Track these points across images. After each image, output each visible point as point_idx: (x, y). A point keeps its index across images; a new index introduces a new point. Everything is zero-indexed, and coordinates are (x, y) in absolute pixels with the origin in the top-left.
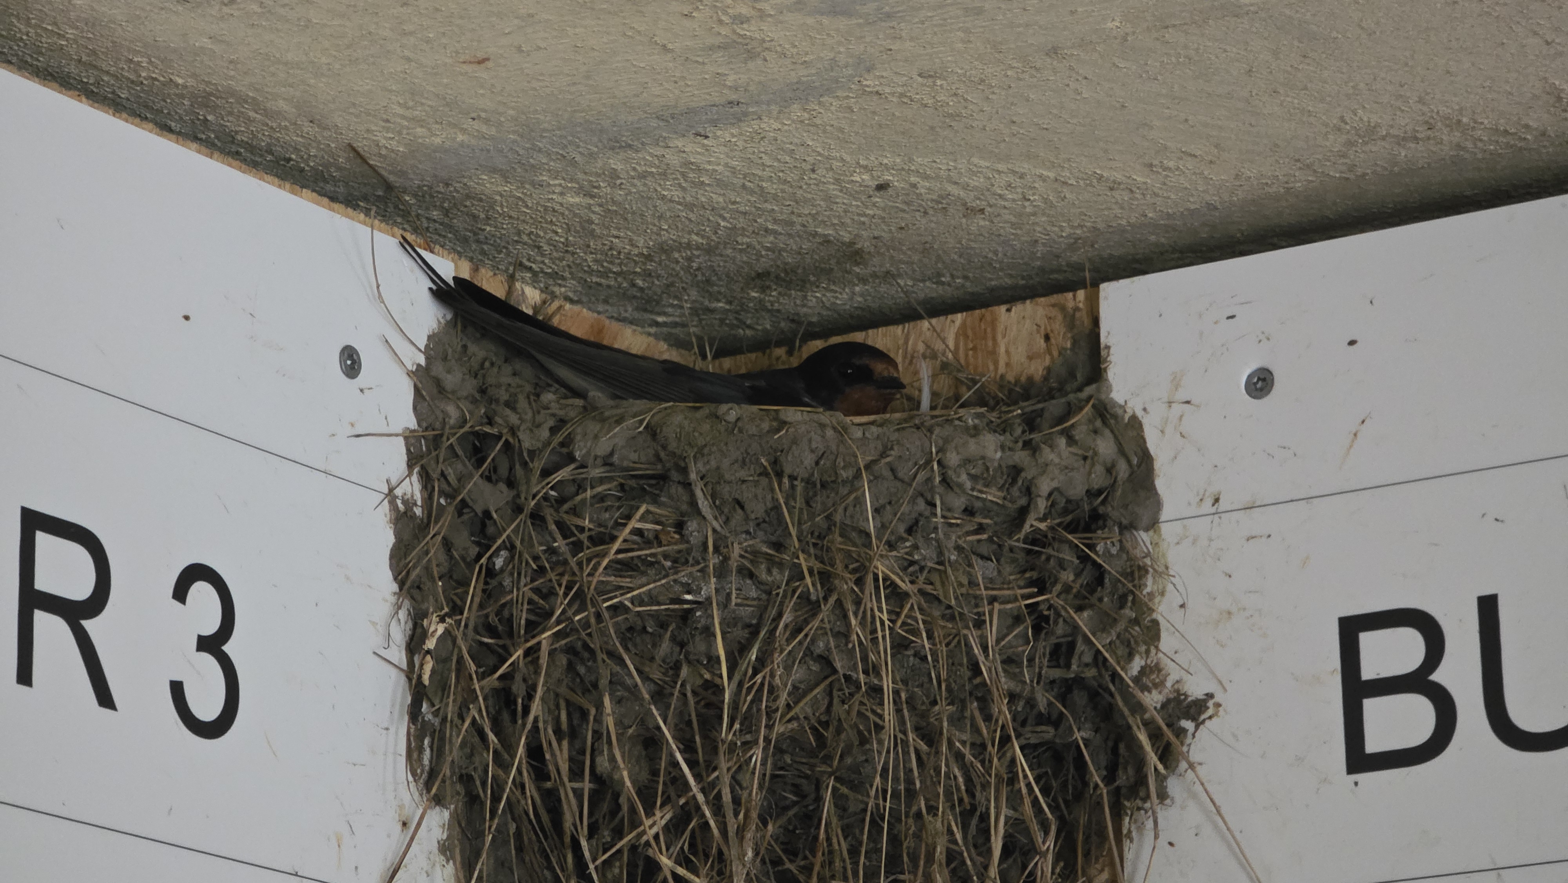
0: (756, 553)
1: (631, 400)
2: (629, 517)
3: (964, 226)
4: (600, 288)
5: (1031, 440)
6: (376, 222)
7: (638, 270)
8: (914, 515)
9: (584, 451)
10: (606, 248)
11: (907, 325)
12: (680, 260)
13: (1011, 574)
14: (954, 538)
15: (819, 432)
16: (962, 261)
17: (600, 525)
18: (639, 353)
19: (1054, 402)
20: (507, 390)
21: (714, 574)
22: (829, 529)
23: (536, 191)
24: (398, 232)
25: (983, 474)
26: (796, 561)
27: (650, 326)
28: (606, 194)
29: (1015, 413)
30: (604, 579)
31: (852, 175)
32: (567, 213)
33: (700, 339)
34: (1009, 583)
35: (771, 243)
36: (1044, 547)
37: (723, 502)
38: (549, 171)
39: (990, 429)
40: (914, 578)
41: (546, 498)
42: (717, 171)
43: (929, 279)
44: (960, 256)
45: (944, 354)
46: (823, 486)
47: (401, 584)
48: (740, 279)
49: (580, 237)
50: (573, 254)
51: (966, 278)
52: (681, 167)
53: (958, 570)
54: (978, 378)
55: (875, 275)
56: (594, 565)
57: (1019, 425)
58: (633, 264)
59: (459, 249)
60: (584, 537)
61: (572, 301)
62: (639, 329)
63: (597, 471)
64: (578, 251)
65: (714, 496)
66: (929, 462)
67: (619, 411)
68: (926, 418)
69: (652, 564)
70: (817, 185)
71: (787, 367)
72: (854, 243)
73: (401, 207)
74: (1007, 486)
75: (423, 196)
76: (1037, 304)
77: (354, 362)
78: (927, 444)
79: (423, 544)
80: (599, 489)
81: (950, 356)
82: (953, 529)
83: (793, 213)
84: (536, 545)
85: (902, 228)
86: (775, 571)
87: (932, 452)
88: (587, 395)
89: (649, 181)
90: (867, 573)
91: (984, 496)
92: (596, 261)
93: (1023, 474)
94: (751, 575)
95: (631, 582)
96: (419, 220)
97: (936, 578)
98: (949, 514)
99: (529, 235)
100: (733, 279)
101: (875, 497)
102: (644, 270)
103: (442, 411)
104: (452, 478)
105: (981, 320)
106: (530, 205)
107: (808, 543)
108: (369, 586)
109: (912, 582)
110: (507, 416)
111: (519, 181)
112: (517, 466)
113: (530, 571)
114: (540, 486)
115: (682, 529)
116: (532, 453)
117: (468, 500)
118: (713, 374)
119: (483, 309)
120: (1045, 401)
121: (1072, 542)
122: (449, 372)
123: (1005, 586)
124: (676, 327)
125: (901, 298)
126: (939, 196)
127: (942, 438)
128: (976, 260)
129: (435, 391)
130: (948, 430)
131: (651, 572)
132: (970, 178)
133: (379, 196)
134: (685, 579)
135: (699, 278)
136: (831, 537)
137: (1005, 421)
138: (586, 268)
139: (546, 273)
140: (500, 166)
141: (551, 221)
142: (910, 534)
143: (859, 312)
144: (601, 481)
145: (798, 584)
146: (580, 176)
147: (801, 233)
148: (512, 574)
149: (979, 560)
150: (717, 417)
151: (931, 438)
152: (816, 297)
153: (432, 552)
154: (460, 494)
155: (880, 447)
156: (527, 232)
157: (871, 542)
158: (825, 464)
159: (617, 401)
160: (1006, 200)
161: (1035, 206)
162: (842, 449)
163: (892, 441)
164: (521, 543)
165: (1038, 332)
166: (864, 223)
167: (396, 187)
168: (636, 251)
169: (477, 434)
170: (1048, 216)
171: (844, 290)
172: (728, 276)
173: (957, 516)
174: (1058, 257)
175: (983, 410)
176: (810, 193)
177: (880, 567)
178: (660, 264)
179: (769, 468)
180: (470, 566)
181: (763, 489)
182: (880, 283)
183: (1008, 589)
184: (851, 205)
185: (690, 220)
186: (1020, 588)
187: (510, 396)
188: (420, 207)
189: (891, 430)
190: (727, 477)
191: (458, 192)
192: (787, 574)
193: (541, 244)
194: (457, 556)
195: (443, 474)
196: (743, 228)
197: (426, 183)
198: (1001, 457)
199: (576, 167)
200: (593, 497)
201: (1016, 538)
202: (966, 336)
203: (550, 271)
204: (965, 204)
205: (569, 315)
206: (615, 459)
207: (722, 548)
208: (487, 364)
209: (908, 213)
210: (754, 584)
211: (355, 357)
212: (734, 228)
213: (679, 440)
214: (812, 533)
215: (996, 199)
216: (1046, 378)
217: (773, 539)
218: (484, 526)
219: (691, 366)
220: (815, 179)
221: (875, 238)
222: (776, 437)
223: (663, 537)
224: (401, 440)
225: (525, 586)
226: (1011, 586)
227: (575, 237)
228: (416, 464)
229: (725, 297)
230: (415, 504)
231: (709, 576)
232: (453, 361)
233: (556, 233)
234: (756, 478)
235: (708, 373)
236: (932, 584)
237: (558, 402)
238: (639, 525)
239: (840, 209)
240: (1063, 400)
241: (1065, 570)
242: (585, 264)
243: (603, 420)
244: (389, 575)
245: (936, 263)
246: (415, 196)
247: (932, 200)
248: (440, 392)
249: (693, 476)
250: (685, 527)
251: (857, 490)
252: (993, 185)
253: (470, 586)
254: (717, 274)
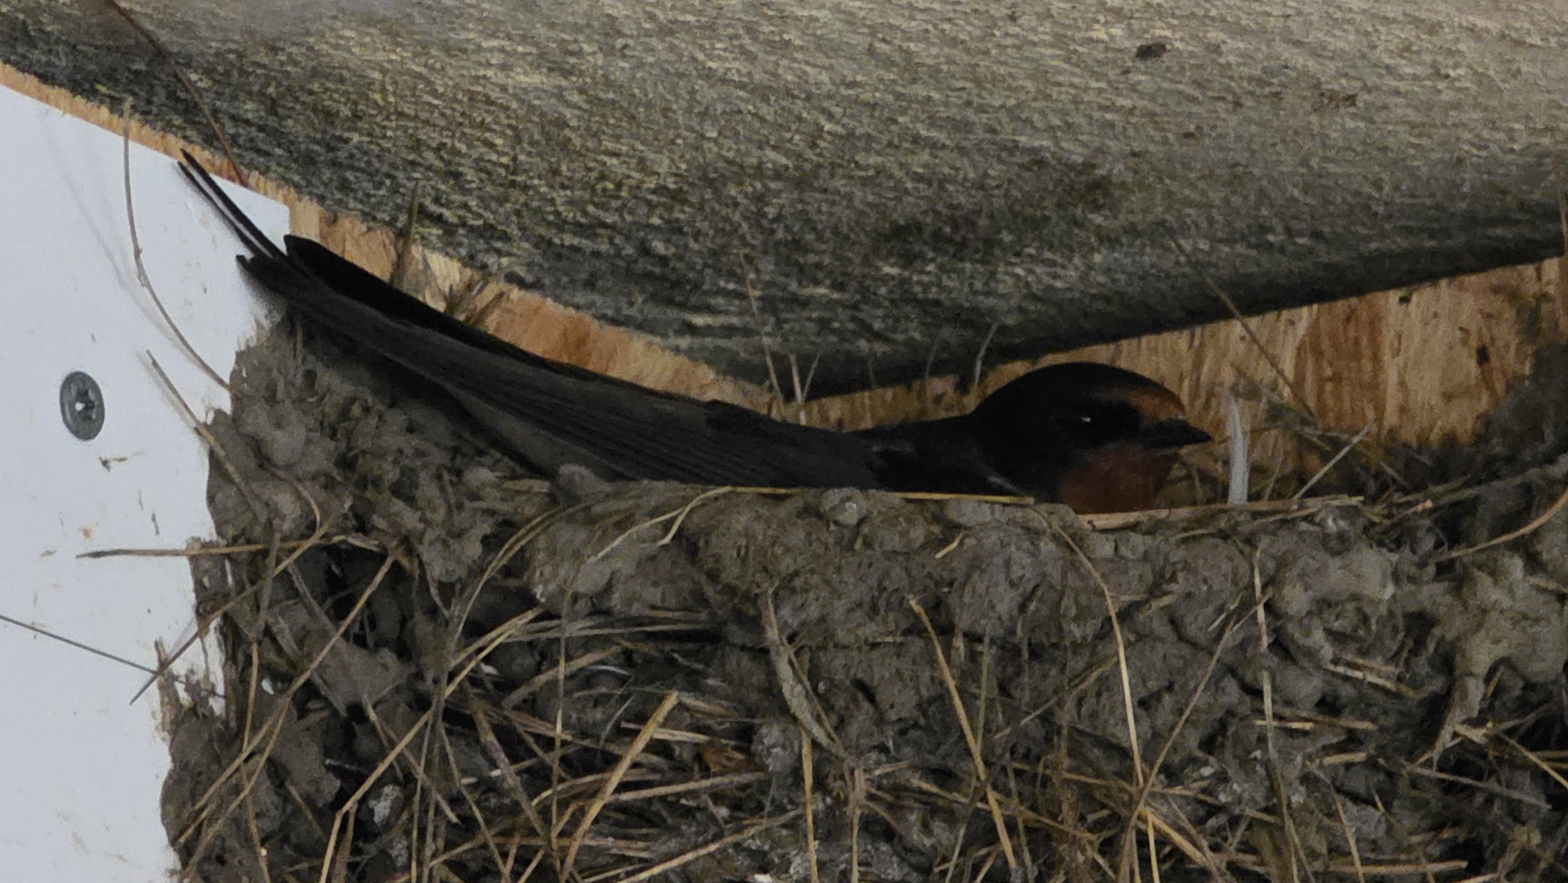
0: (899, 790)
1: (645, 482)
2: (642, 718)
3: (1316, 129)
4: (579, 258)
5: (1452, 562)
6: (134, 125)
7: (655, 221)
8: (1219, 714)
9: (552, 587)
10: (594, 175)
11: (1198, 331)
12: (741, 199)
13: (1411, 833)
14: (1299, 759)
15: (1026, 545)
16: (1309, 200)
17: (584, 735)
18: (659, 388)
19: (1497, 484)
20: (395, 462)
21: (815, 833)
22: (1048, 740)
23: (453, 61)
24: (175, 142)
25: (1355, 630)
26: (980, 805)
27: (679, 333)
28: (595, 67)
29: (1420, 508)
30: (593, 843)
31: (1089, 28)
32: (514, 105)
33: (780, 360)
34: (1410, 849)
35: (925, 166)
36: (1479, 778)
37: (833, 684)
38: (481, 20)
39: (1371, 538)
40: (1218, 840)
41: (474, 680)
42: (817, 20)
43: (1243, 238)
44: (1306, 191)
45: (1274, 387)
46: (1036, 653)
47: (186, 853)
48: (863, 237)
49: (539, 154)
50: (525, 188)
51: (1316, 235)
52: (746, 12)
53: (1307, 825)
54: (1345, 437)
55: (1132, 230)
56: (573, 815)
57: (1429, 530)
58: (643, 210)
59: (296, 178)
60: (552, 759)
61: (522, 284)
62: (658, 340)
63: (580, 625)
64: (536, 182)
65: (814, 675)
66: (1247, 605)
67: (624, 505)
68: (1242, 518)
69: (688, 813)
70: (1019, 48)
71: (955, 414)
72: (1094, 166)
73: (182, 95)
74: (1405, 654)
75: (227, 73)
76: (1462, 288)
77: (89, 406)
78: (1244, 567)
79: (229, 771)
80: (583, 661)
81: (1286, 391)
82: (1297, 742)
83: (969, 104)
84: (456, 774)
85: (1189, 135)
86: (938, 826)
87: (1252, 586)
88: (557, 472)
89: (682, 42)
90: (1123, 829)
91: (1359, 674)
92: (570, 202)
93: (1437, 631)
94: (889, 835)
95: (645, 850)
96: (217, 120)
97: (1263, 840)
98: (1287, 712)
99: (437, 150)
100: (848, 238)
101: (1139, 677)
102: (668, 222)
103: (267, 505)
104: (287, 641)
105: (1348, 320)
106: (441, 90)
107: (1004, 769)
108: (121, 858)
109: (1215, 848)
110: (396, 514)
111: (420, 42)
112: (419, 616)
113: (443, 828)
114: (463, 655)
115: (750, 741)
116: (447, 590)
117: (318, 681)
118: (806, 429)
119: (344, 299)
120: (1480, 482)
121: (1536, 766)
122: (278, 425)
123: (1403, 857)
124: (729, 336)
125: (1184, 276)
126: (1265, 71)
127: (1274, 557)
128: (1339, 200)
129: (252, 464)
130: (1286, 541)
131: (688, 829)
132: (1328, 33)
133: (137, 73)
134: (755, 844)
135: (780, 234)
136: (1050, 757)
137: (1399, 523)
138: (551, 218)
139: (472, 229)
140: (381, 12)
141: (483, 122)
142: (1210, 753)
143: (1100, 305)
144: (587, 644)
145: (983, 852)
146: (541, 31)
147: (985, 146)
148: (408, 833)
149: (1349, 804)
150: (820, 516)
151: (1251, 556)
152: (1017, 276)
153: (248, 788)
154: (302, 673)
155: (1149, 578)
156: (434, 145)
157: (1132, 768)
158: (1038, 609)
159: (620, 484)
160: (1401, 78)
161: (1460, 90)
162: (1072, 580)
163: (1174, 564)
164: (425, 771)
165: (1465, 342)
166: (1111, 125)
167: (171, 54)
168: (651, 183)
169: (333, 551)
170: (1486, 109)
171: (1070, 260)
172: (836, 231)
173: (1304, 714)
174: (1504, 192)
175: (1356, 500)
176: (1004, 63)
177: (1151, 818)
178: (701, 209)
179: (925, 619)
180: (325, 815)
181: (914, 662)
182: (1144, 246)
183: (1408, 862)
184: (1086, 89)
185: (762, 120)
186: (1432, 860)
187: (402, 473)
188: (219, 95)
189: (1173, 540)
190: (841, 635)
191: (296, 64)
192: (962, 832)
193: (461, 169)
194: (298, 799)
195: (268, 632)
196: (869, 136)
197: (233, 46)
198: (1394, 596)
199: (532, 12)
200: (570, 677)
201: (1422, 759)
202: (1319, 353)
203: (479, 222)
204: (1317, 85)
205: (518, 311)
206: (616, 601)
207: (830, 780)
208: (356, 410)
209: (1200, 104)
210: (896, 853)
211: (91, 395)
212: (851, 134)
213: (744, 560)
214: (1013, 752)
215: (1380, 76)
216: (1481, 438)
217: (934, 761)
218: (350, 736)
219: (764, 411)
220: (1016, 36)
221: (1134, 154)
222: (939, 555)
223: (710, 758)
224: (184, 564)
225: (434, 856)
226: (1413, 856)
227: (529, 154)
228: (213, 610)
229: (830, 274)
230: (213, 692)
231: (806, 836)
232: (288, 402)
233: (491, 146)
234: (899, 639)
235: (798, 426)
236: (1253, 851)
237: (498, 487)
238: (664, 735)
239: (1064, 95)
240: (1518, 480)
241: (1523, 823)
242: (549, 209)
243: (591, 521)
244: (161, 835)
245: (1257, 208)
246: (209, 72)
247: (1251, 79)
248: (261, 466)
249: (772, 634)
250: (755, 738)
251: (1103, 661)
252: (1375, 47)
253: (322, 856)
254: (814, 229)
